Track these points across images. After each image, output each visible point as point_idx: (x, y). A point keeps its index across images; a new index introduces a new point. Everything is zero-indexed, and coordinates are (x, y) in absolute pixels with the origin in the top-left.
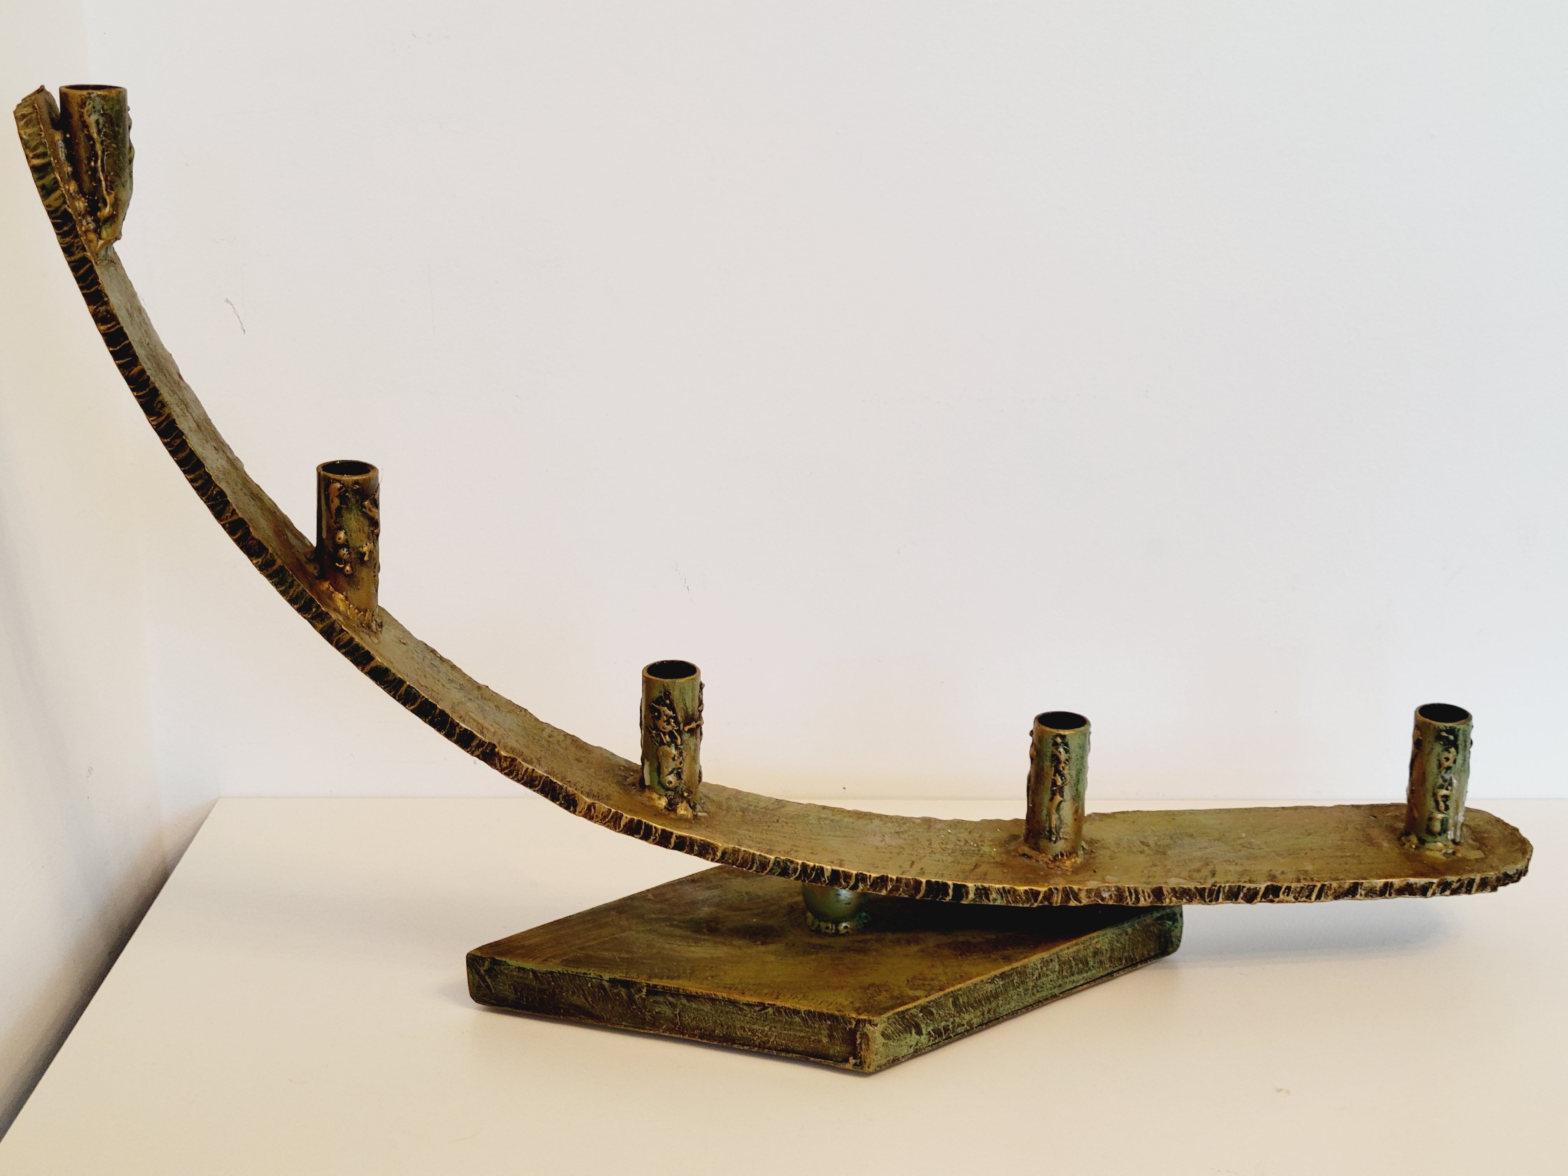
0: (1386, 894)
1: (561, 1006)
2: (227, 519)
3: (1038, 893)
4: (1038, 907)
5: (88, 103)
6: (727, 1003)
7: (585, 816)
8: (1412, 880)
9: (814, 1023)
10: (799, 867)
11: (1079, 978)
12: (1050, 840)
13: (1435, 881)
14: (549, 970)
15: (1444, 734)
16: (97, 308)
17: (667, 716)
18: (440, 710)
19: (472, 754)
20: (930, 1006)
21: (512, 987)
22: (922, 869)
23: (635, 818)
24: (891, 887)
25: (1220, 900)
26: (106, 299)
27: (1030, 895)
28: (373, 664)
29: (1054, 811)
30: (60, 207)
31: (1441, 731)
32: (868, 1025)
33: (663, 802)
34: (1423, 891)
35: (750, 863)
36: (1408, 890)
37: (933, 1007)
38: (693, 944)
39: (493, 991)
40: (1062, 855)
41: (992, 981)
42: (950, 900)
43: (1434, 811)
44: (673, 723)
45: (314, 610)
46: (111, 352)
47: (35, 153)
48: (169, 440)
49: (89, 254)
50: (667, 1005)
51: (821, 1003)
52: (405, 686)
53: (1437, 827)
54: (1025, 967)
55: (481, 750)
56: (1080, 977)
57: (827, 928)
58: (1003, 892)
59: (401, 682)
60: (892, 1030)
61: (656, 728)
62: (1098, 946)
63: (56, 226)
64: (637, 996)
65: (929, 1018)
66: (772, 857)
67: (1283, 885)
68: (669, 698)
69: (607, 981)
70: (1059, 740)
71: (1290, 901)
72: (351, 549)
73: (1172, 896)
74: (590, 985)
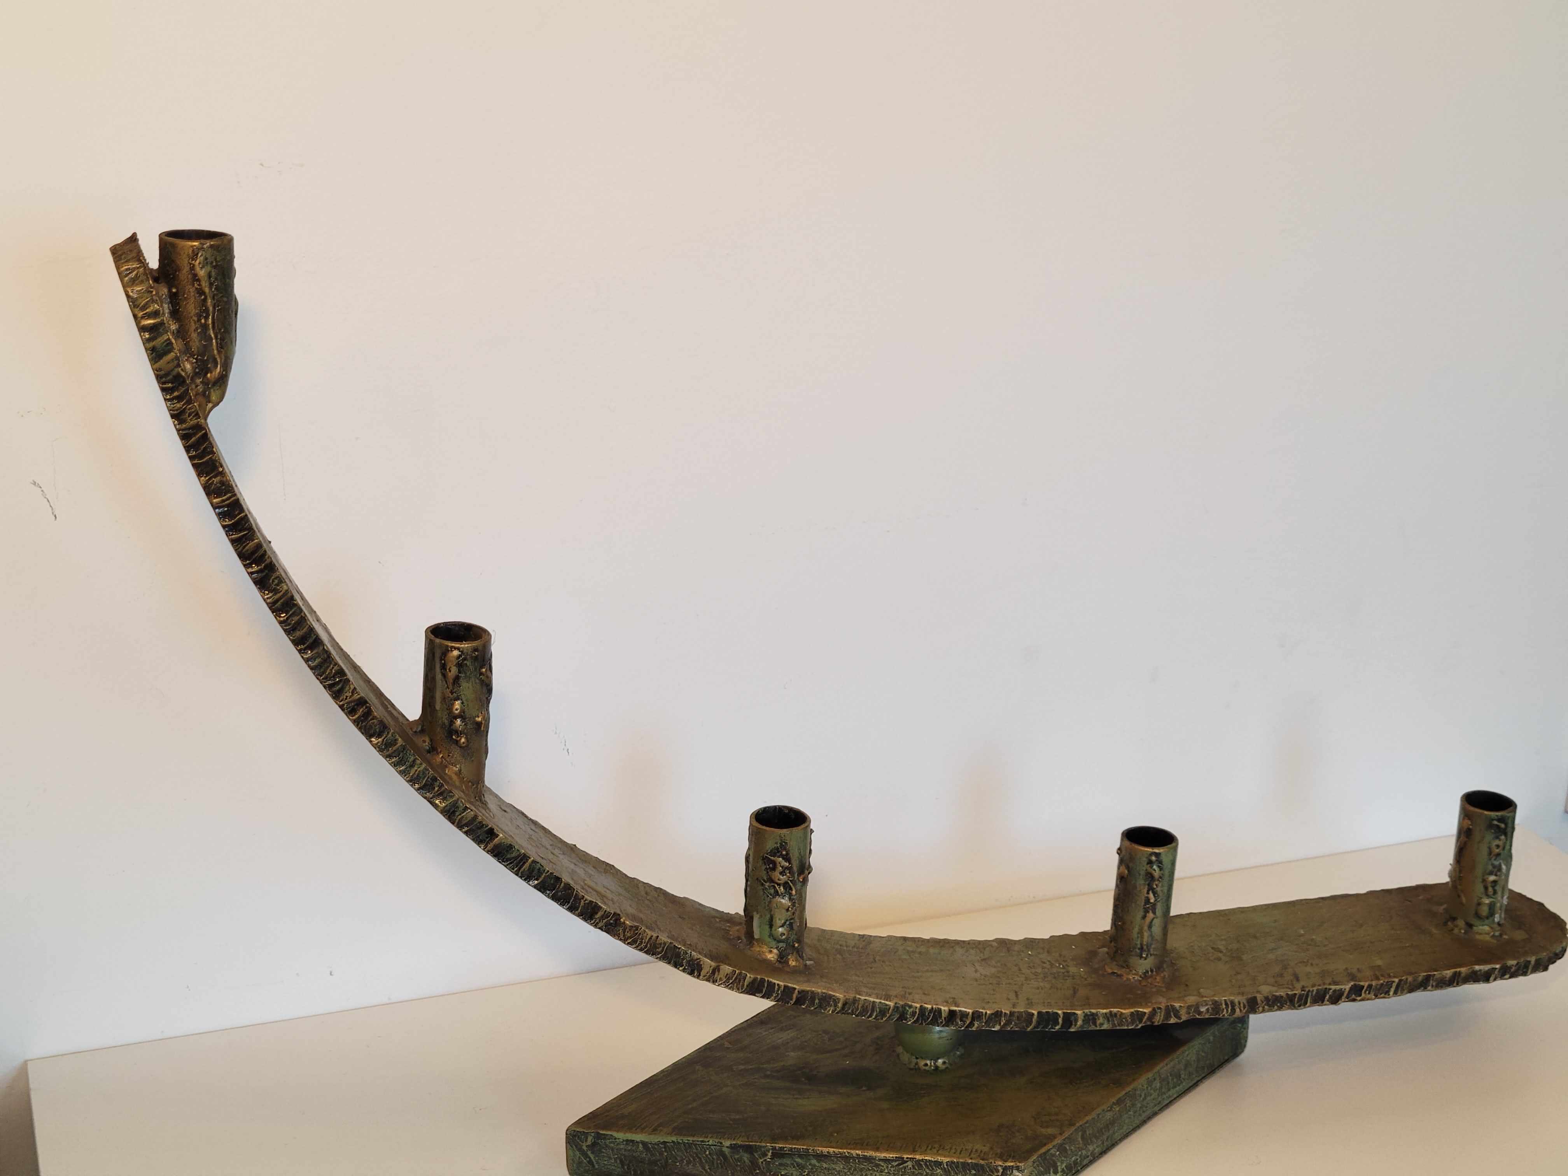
0: (1454, 983)
2: (346, 699)
3: (1143, 1014)
4: (1141, 1027)
5: (200, 255)
6: (861, 1160)
7: (708, 980)
8: (1477, 968)
10: (917, 1011)
11: (1173, 1092)
12: (1141, 957)
13: (1498, 966)
14: (662, 1141)
15: (1495, 822)
16: (210, 479)
17: (783, 867)
19: (595, 926)
21: (618, 1161)
22: (1028, 999)
24: (1004, 1021)
25: (1308, 1004)
26: (221, 469)
27: (1136, 1017)
28: (496, 842)
29: (1146, 928)
30: (172, 370)
31: (1493, 820)
32: (1015, 1172)
33: (775, 955)
34: (1486, 978)
35: (870, 1012)
36: (1473, 977)
37: (1066, 1143)
38: (797, 1096)
39: (597, 1167)
40: (1152, 971)
41: (1111, 1108)
42: (1060, 1029)
43: (1483, 896)
44: (788, 874)
45: (436, 789)
46: (223, 526)
47: (143, 312)
48: (285, 618)
49: (202, 421)
50: (794, 1167)
51: (961, 1151)
52: (530, 861)
53: (1484, 911)
54: (1135, 1090)
55: (605, 921)
56: (1174, 1090)
57: (926, 1065)
58: (1110, 1017)
59: (525, 857)
60: (1036, 1174)
61: (771, 880)
62: (1188, 1058)
63: (165, 391)
64: (761, 1160)
65: (1063, 1155)
66: (891, 1004)
67: (1364, 984)
68: (785, 849)
69: (727, 1147)
70: (1154, 858)
71: (1371, 999)
72: (467, 720)
73: (1265, 1005)
74: (707, 1153)
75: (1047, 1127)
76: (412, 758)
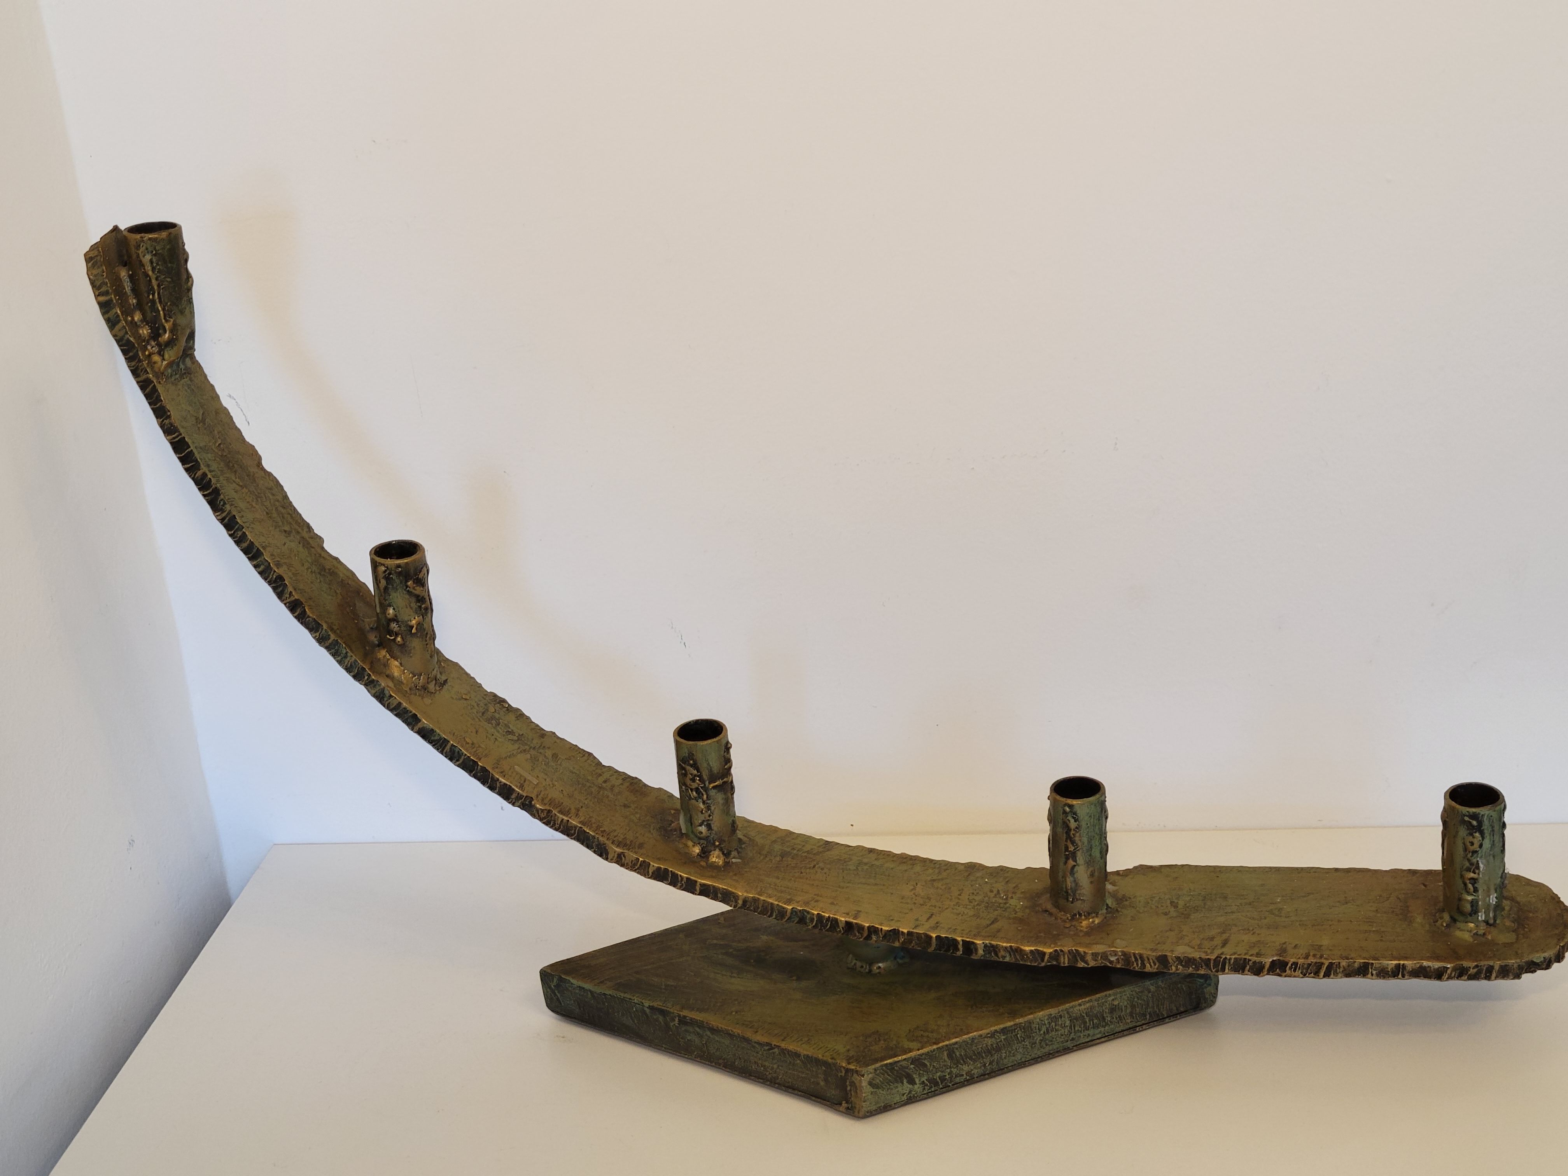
1: (615, 1024)
2: (288, 600)
3: (1044, 954)
4: (1046, 966)
5: (141, 246)
6: (741, 1039)
7: (617, 863)
8: (1427, 963)
9: (811, 1067)
10: (815, 917)
12: (1068, 900)
13: (1451, 966)
14: (603, 993)
15: (1467, 819)
16: (163, 421)
17: (691, 774)
18: (481, 766)
19: (513, 804)
20: (922, 1059)
21: (576, 1003)
22: (937, 923)
23: (662, 866)
24: (903, 940)
25: (1227, 971)
26: (169, 413)
27: (1037, 955)
28: (420, 725)
29: (1068, 874)
30: (124, 336)
31: (1465, 815)
32: (855, 1075)
33: (697, 850)
34: (1439, 975)
35: (770, 911)
36: (1421, 973)
37: (925, 1059)
38: (735, 975)
39: (563, 1005)
40: (1080, 915)
41: (992, 1035)
42: (961, 954)
43: (1464, 892)
44: (697, 781)
45: (366, 678)
46: (179, 458)
47: (100, 291)
48: (232, 532)
49: (151, 376)
50: (695, 1034)
51: (820, 1048)
52: (450, 744)
53: (1468, 908)
54: (1030, 1022)
55: (520, 801)
56: (1097, 1031)
57: (862, 967)
58: (1011, 951)
59: (446, 741)
60: (880, 1081)
61: (685, 785)
62: (1116, 1003)
63: (124, 352)
64: (672, 1024)
65: (922, 1069)
66: (790, 907)
67: (1290, 961)
68: (693, 759)
69: (647, 1008)
70: (1067, 809)
71: (1298, 977)
72: (400, 623)
73: (1177, 964)
74: (634, 1009)
75: (913, 1041)
76: (344, 652)
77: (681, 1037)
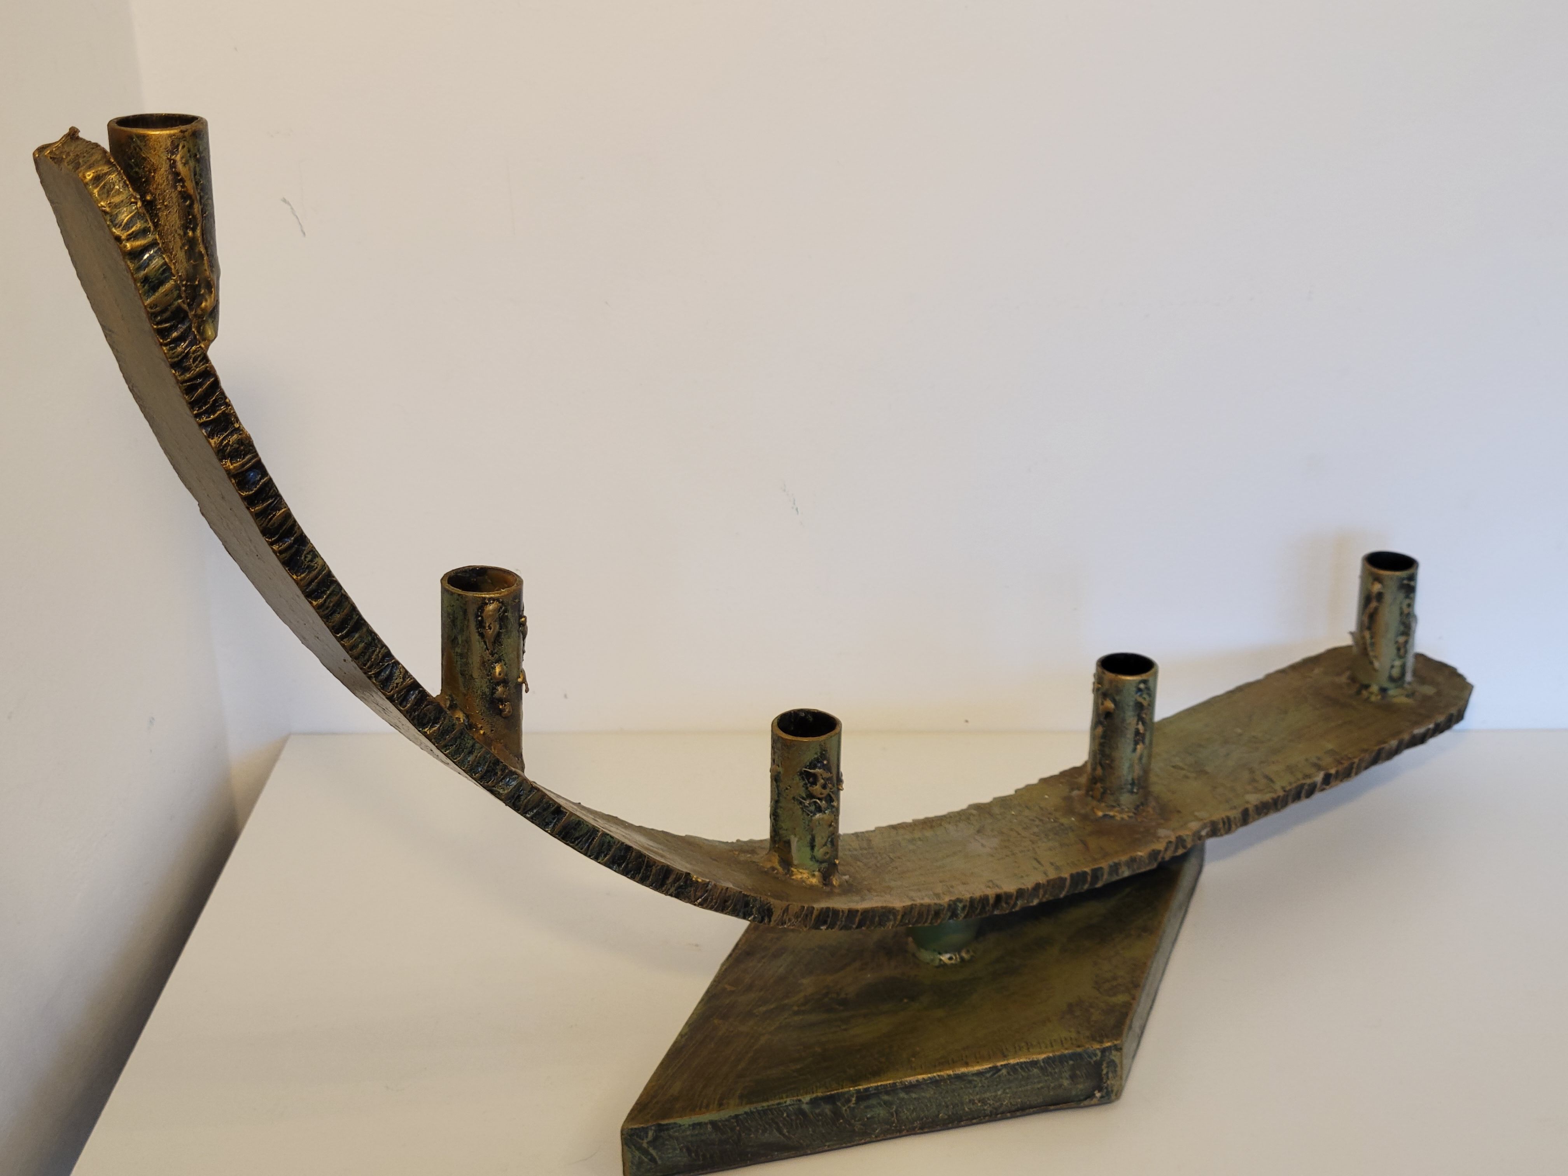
1: (749, 1150)
4: (1155, 866)
5: (181, 146)
6: (953, 1080)
8: (1416, 732)
9: (1054, 1069)
10: (967, 903)
12: (1132, 792)
13: (1430, 727)
14: (733, 1115)
15: (1404, 582)
17: (821, 779)
21: (684, 1150)
23: (825, 908)
24: (1042, 893)
27: (1152, 856)
29: (1136, 761)
31: (1404, 579)
32: (1113, 1052)
33: (816, 879)
35: (925, 916)
39: (660, 1163)
42: (1088, 887)
43: (1396, 658)
44: (828, 786)
50: (881, 1106)
53: (1397, 673)
57: (951, 958)
58: (1130, 863)
61: (812, 798)
64: (844, 1109)
68: (825, 760)
69: (806, 1104)
70: (1141, 686)
71: (1338, 785)
72: (510, 685)
73: (1255, 813)
74: (785, 1115)
75: (1115, 995)
77: (857, 1119)
